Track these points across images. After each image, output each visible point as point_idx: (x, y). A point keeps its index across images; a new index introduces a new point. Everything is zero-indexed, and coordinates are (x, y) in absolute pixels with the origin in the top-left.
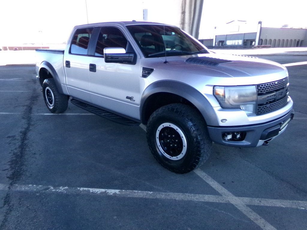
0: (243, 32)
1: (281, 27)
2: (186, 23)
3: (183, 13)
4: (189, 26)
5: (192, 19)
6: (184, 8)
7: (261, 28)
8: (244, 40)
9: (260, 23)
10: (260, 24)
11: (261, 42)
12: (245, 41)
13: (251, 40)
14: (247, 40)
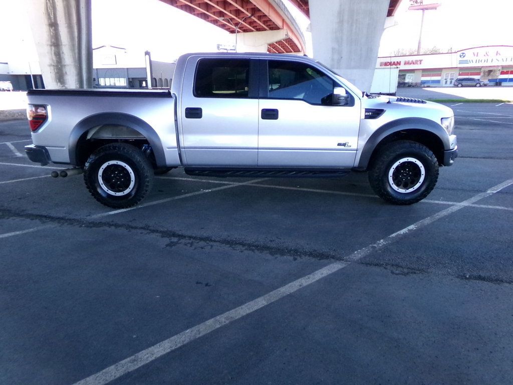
0: (126, 67)
1: (172, 62)
2: (63, 44)
3: (53, 25)
4: (73, 50)
5: (76, 40)
6: (52, 16)
7: (150, 62)
8: (129, 79)
9: (147, 53)
10: (147, 56)
11: (154, 81)
12: (131, 80)
13: (140, 80)
14: (133, 79)
